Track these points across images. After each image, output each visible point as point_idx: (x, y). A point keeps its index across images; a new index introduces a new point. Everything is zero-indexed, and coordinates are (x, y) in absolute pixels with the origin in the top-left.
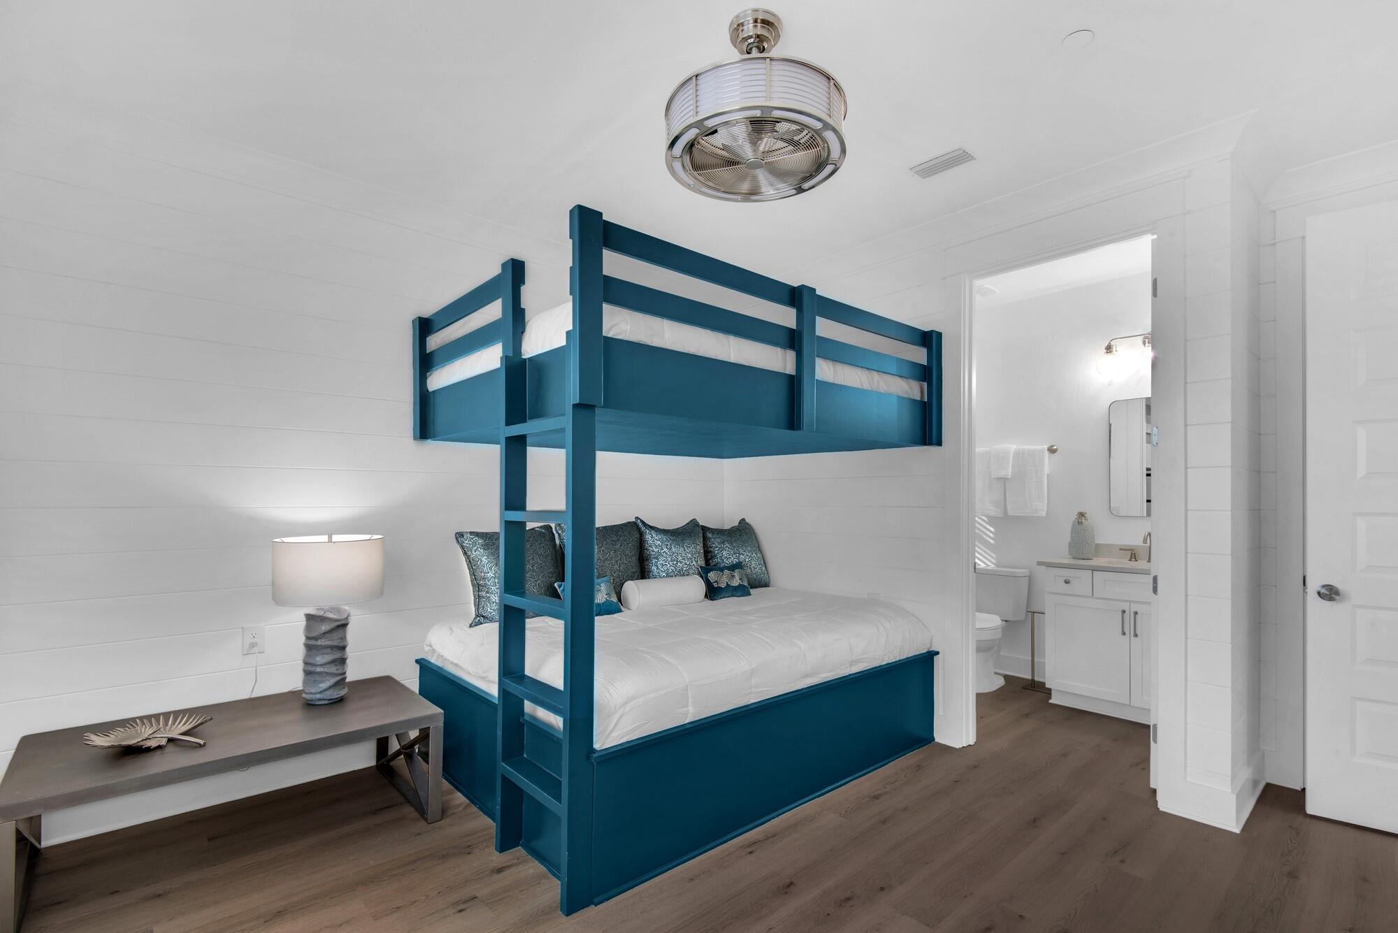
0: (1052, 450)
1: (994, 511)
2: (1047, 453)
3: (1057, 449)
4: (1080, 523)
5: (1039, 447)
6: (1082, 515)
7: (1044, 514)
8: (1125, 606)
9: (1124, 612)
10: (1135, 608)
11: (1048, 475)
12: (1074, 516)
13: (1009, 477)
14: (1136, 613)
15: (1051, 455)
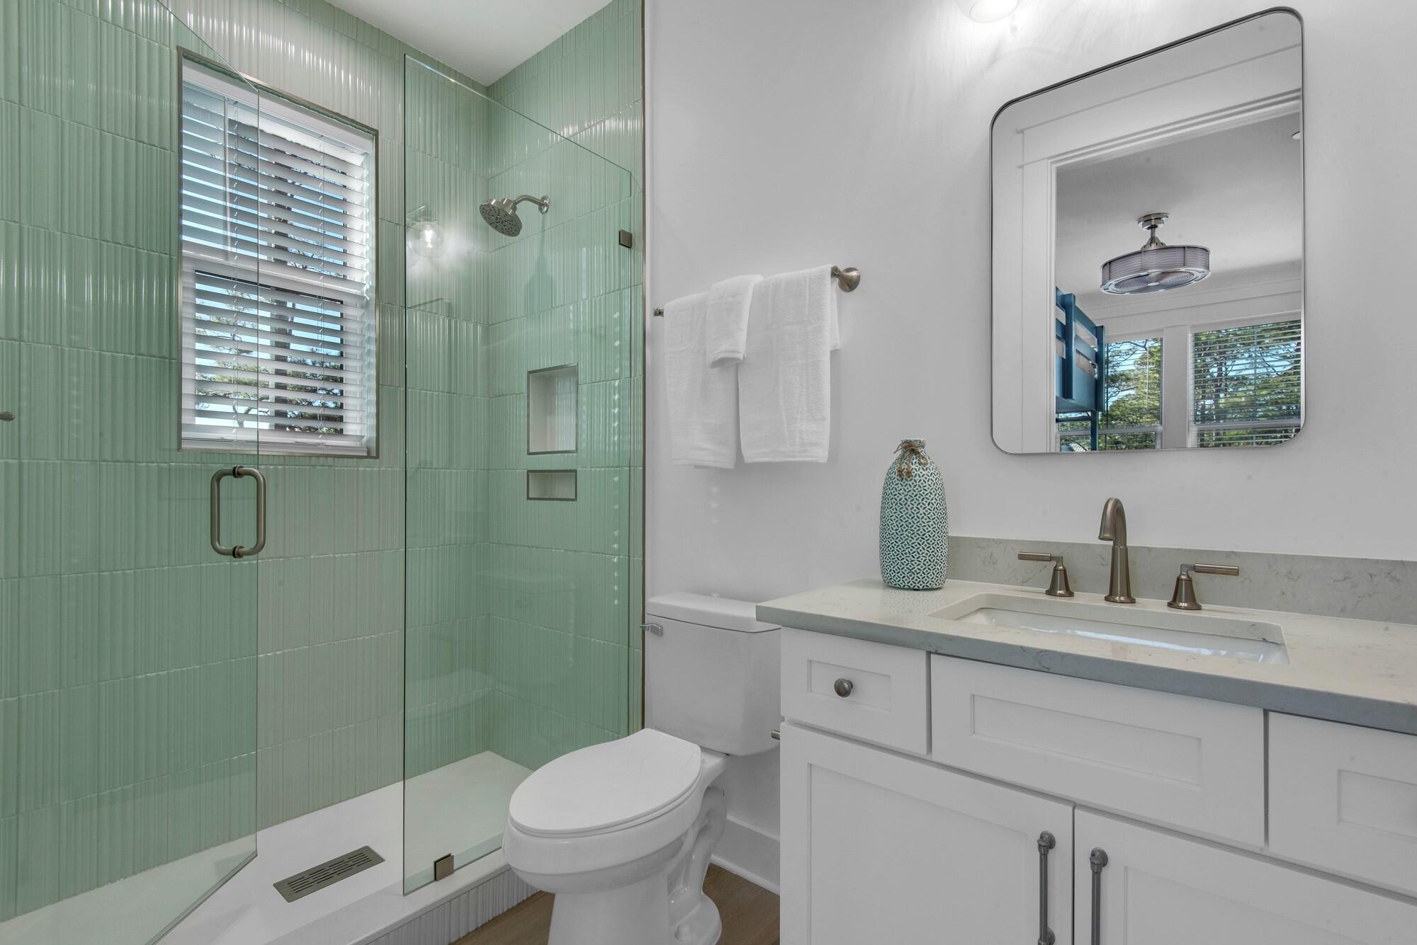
0: (848, 283)
1: (711, 453)
2: (831, 288)
3: (858, 278)
4: (904, 475)
5: (812, 271)
6: (911, 449)
7: (821, 454)
8: (1055, 820)
9: (1047, 844)
10: (1094, 834)
11: (834, 353)
12: (890, 456)
13: (740, 356)
14: (1099, 861)
15: (845, 294)
